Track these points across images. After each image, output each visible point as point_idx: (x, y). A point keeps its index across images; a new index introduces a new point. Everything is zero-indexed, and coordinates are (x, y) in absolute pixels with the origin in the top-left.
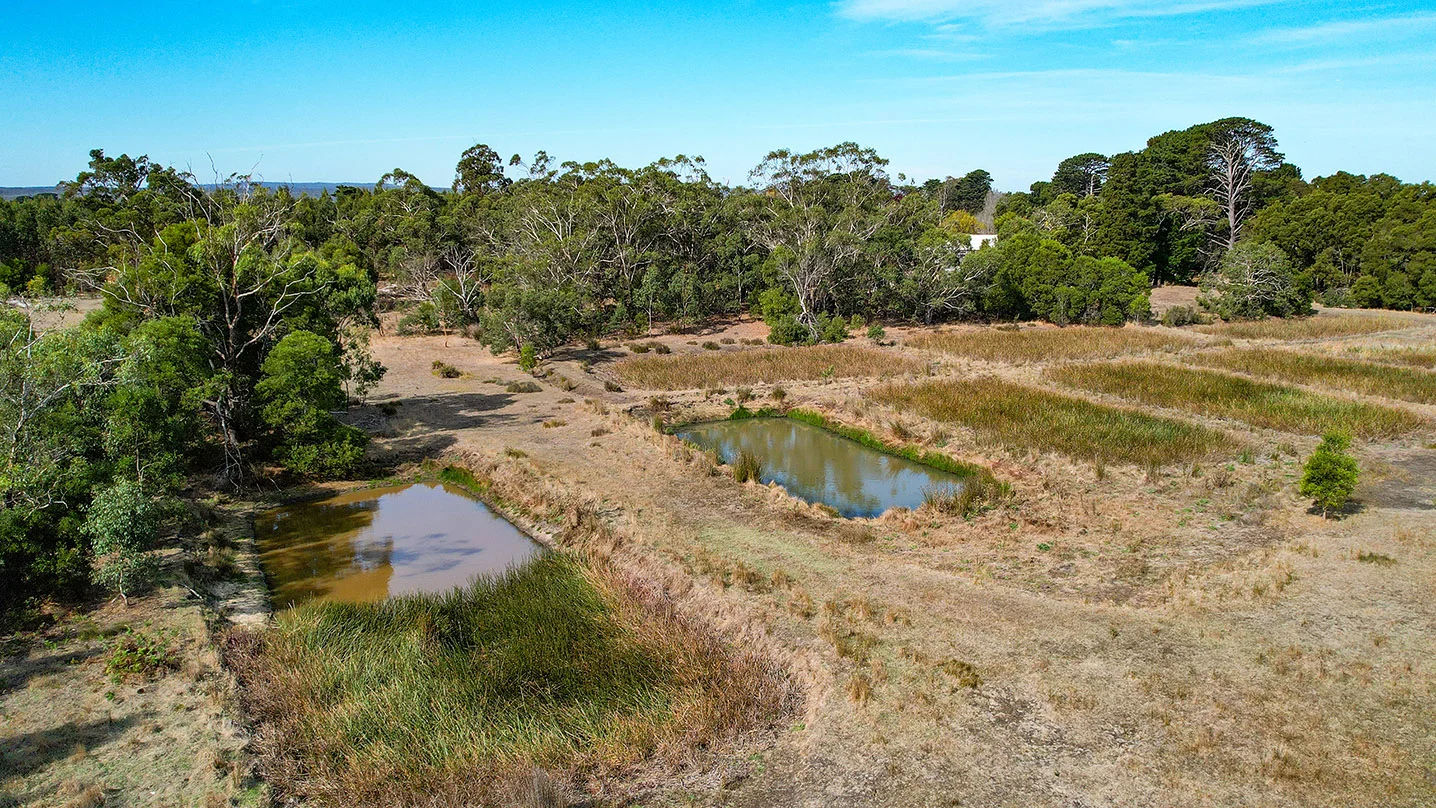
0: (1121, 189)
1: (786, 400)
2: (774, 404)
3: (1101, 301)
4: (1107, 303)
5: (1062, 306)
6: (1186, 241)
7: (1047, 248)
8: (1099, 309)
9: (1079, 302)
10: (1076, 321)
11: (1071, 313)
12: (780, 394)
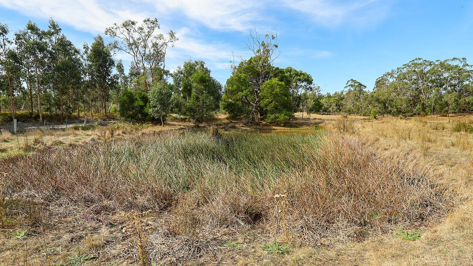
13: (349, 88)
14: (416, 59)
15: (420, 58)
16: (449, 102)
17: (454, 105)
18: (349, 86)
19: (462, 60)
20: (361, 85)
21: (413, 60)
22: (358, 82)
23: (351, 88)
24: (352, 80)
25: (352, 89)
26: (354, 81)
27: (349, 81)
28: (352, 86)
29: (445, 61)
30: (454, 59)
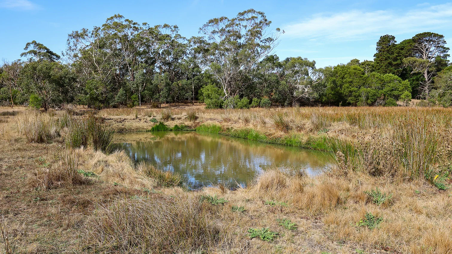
0: (383, 52)
1: (197, 121)
2: (188, 123)
3: (385, 95)
4: (388, 96)
5: (364, 98)
6: (414, 78)
7: (354, 69)
8: (384, 99)
9: (373, 95)
10: (372, 104)
11: (369, 101)
12: (193, 117)
13: (30, 56)
14: (116, 16)
15: (121, 15)
16: (159, 86)
17: (165, 90)
18: (30, 52)
19: (174, 29)
20: (51, 53)
21: (112, 18)
22: (46, 48)
23: (34, 58)
24: (34, 42)
25: (36, 59)
26: (38, 45)
27: (28, 44)
28: (35, 53)
29: (156, 27)
30: (166, 26)
